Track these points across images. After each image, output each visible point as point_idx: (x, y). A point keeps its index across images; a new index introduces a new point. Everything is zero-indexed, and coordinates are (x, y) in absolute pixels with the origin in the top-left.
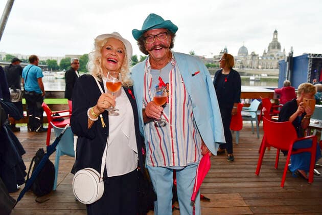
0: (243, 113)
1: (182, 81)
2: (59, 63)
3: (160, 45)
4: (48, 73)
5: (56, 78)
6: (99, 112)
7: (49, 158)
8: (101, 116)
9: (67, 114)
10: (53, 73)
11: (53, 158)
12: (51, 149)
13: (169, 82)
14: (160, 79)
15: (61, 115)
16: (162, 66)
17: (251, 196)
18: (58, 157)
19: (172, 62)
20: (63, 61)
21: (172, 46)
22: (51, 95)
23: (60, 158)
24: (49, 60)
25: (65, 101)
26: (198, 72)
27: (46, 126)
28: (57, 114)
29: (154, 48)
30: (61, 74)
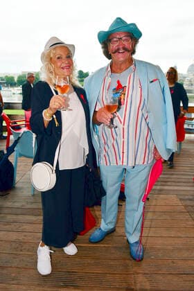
0: (186, 126)
1: (139, 86)
2: (16, 79)
3: (124, 48)
4: (6, 89)
5: (14, 94)
6: (51, 112)
7: (9, 158)
8: (54, 116)
9: (24, 123)
10: (11, 89)
11: (12, 159)
12: (10, 150)
13: (127, 85)
14: (118, 82)
15: (19, 123)
16: (121, 70)
17: (187, 197)
18: (17, 158)
19: (132, 66)
20: (19, 77)
21: (133, 52)
22: (10, 106)
23: (19, 158)
24: (7, 76)
25: (22, 112)
26: (156, 80)
27: (5, 134)
28: (15, 123)
29: (117, 51)
30: (18, 90)
